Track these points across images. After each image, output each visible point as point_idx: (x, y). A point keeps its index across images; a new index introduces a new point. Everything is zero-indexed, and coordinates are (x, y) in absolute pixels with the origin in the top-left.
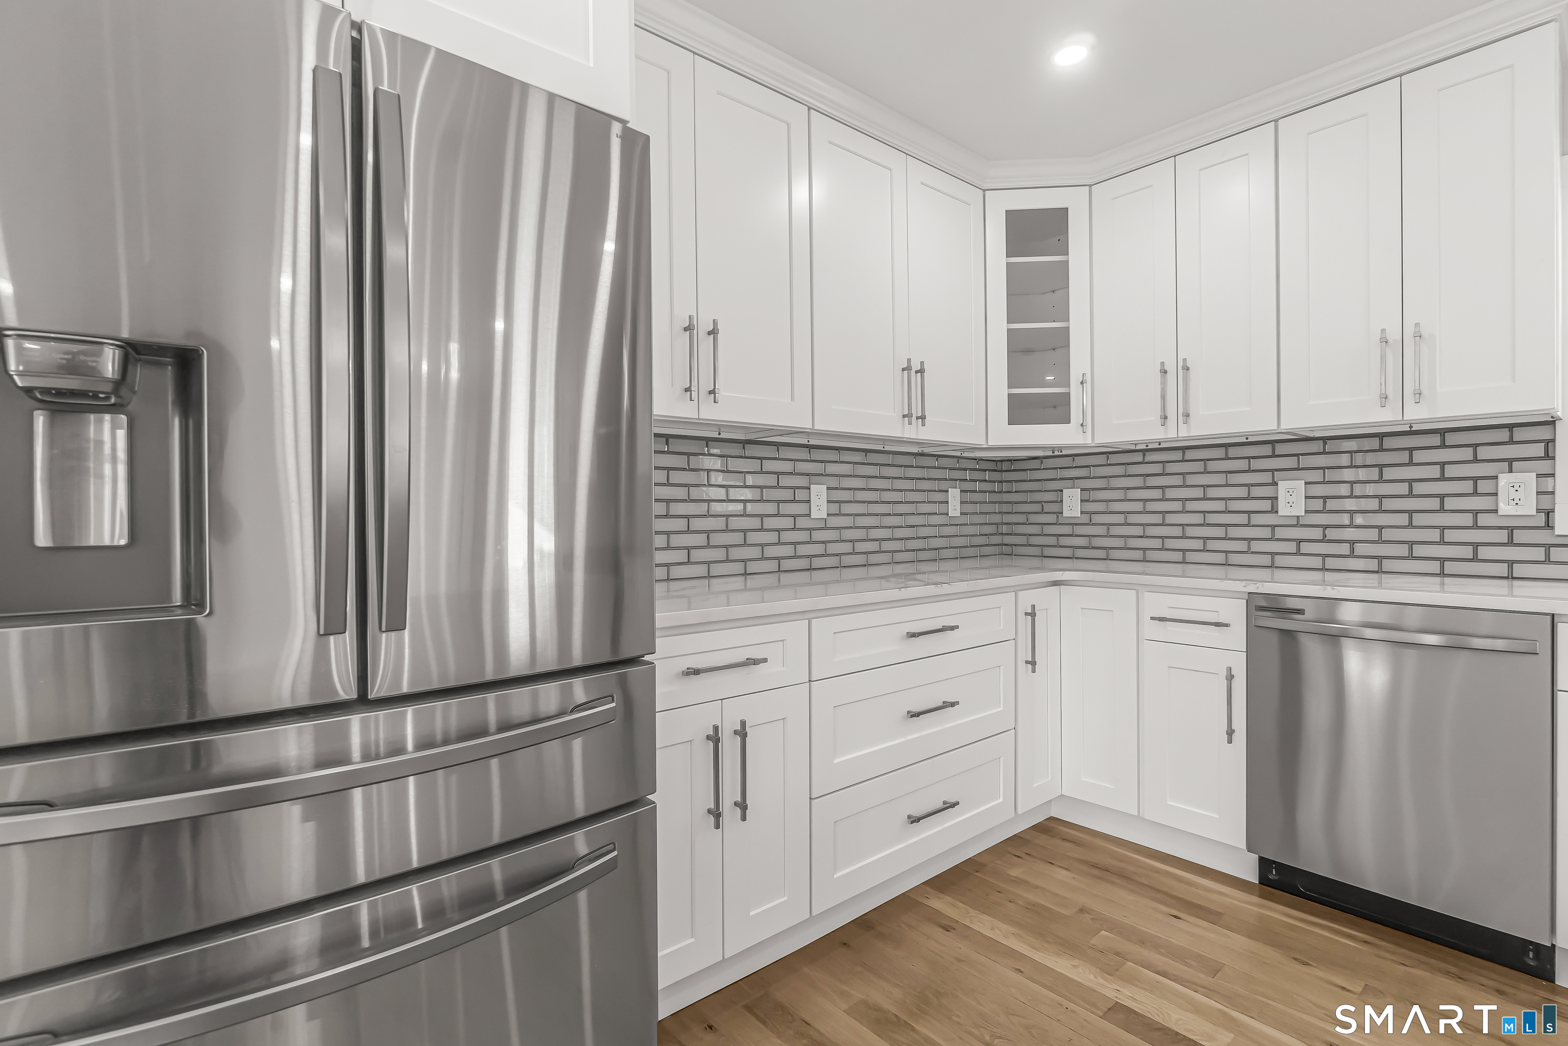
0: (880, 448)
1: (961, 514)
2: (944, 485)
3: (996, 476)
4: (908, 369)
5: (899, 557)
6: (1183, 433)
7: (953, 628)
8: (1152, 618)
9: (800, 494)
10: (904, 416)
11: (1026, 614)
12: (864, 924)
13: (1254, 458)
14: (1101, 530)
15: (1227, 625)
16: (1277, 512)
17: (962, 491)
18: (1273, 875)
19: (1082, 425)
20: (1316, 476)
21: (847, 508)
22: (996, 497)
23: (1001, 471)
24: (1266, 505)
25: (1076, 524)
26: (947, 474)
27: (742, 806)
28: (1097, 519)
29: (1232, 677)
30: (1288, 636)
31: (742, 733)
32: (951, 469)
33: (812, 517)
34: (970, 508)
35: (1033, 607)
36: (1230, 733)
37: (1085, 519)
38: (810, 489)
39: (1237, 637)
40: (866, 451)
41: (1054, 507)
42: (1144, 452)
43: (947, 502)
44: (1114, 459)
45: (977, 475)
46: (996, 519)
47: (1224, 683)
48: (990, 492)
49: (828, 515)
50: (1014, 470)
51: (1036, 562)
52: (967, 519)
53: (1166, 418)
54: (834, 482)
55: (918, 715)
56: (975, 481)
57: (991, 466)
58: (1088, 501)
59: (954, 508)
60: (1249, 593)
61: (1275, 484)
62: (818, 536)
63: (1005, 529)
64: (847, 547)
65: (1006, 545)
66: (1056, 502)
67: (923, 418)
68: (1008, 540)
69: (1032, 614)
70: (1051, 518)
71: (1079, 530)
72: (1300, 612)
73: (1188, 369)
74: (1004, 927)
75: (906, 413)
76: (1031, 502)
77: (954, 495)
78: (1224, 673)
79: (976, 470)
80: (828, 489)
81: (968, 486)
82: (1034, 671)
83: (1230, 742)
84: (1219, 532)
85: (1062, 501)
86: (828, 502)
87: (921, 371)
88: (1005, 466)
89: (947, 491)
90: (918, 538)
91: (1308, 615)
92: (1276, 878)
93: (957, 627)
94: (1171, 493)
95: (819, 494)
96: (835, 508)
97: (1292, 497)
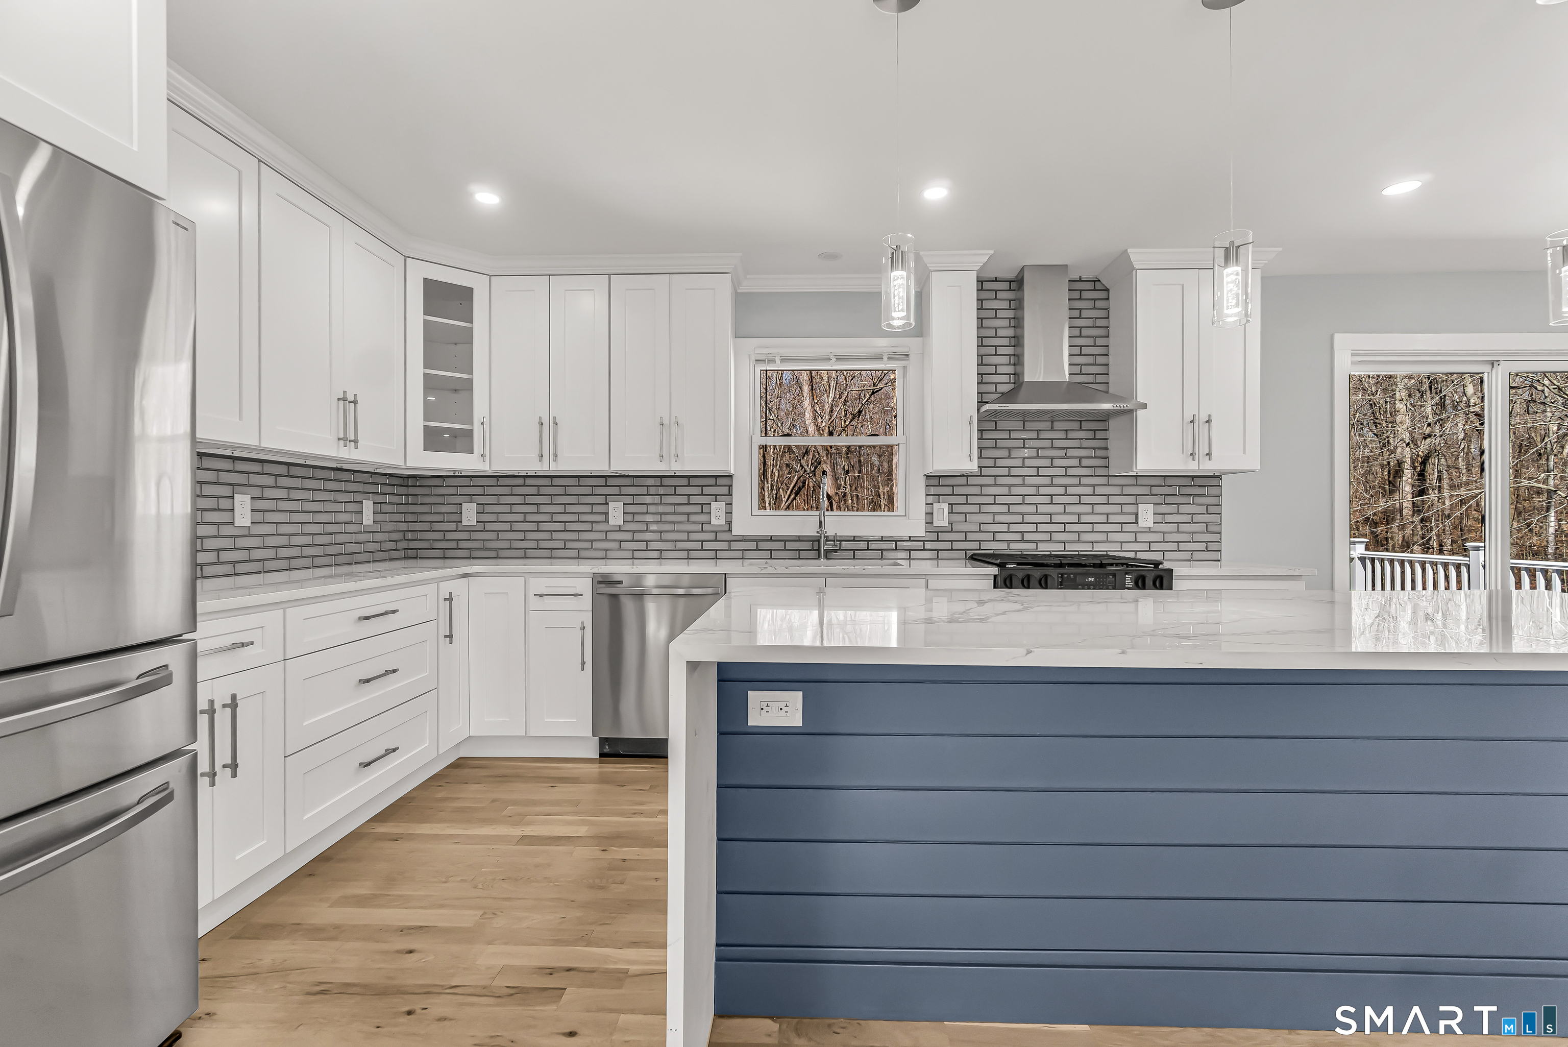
0: (302, 462)
1: (374, 522)
2: (359, 497)
3: (403, 490)
4: (344, 399)
5: (318, 561)
6: (553, 467)
7: (394, 612)
8: (535, 595)
9: (225, 504)
10: (339, 439)
11: (445, 599)
12: (323, 858)
13: (595, 486)
14: (493, 536)
15: (581, 595)
16: (608, 522)
17: (374, 503)
18: (607, 749)
19: (482, 455)
20: (629, 500)
21: (270, 517)
22: (403, 509)
23: (407, 486)
24: (601, 518)
25: (473, 531)
26: (361, 488)
27: (233, 766)
28: (489, 527)
29: (584, 628)
30: (614, 597)
31: (233, 705)
32: (364, 483)
33: (236, 524)
34: (380, 518)
35: (451, 593)
36: (583, 663)
37: (481, 527)
38: (233, 498)
39: (586, 602)
40: (289, 464)
41: (454, 518)
42: (525, 477)
43: (362, 512)
44: (502, 481)
45: (388, 489)
46: (403, 527)
47: (579, 632)
48: (398, 504)
49: (252, 523)
50: (419, 486)
51: (439, 563)
52: (379, 527)
53: (542, 456)
54: (257, 492)
55: (368, 681)
56: (386, 494)
57: (400, 481)
58: (483, 513)
59: (368, 518)
60: (594, 573)
61: (607, 504)
62: (242, 543)
63: (410, 536)
64: (270, 553)
65: (412, 549)
66: (457, 513)
67: (356, 441)
68: (413, 545)
69: (450, 599)
70: (453, 527)
71: (475, 536)
72: (620, 582)
73: (557, 424)
74: (439, 825)
75: (342, 436)
76: (434, 513)
77: (368, 507)
78: (579, 626)
79: (386, 484)
80: (252, 498)
81: (380, 498)
82: (451, 642)
83: (583, 669)
84: (574, 536)
85: (461, 513)
86: (252, 510)
87: (355, 402)
88: (410, 482)
89: (362, 503)
90: (336, 544)
91: (624, 584)
92: (608, 750)
93: (397, 611)
94: (543, 509)
95: (243, 503)
96: (259, 517)
97: (616, 513)
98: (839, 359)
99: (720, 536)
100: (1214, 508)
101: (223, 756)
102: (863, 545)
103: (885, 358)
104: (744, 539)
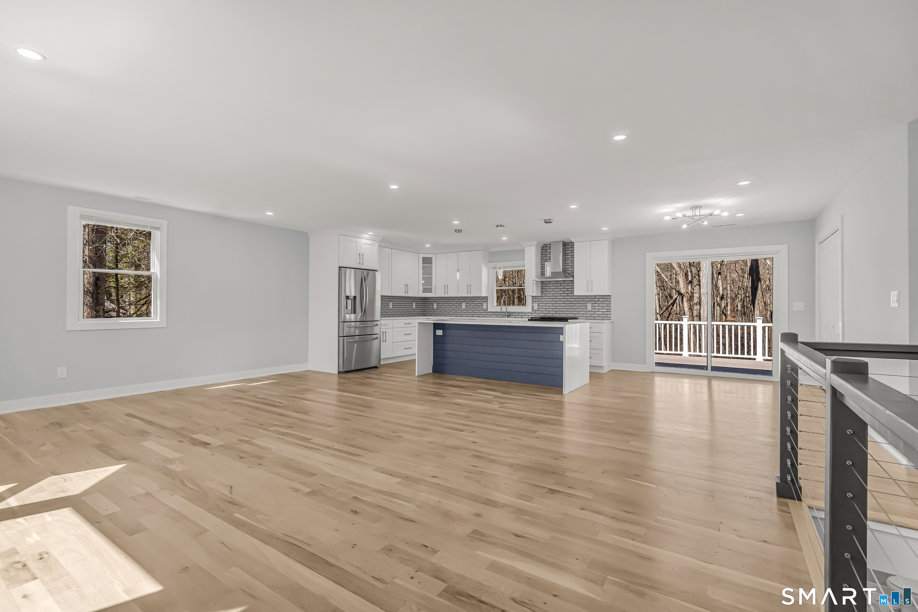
0: (401, 297)
2: (412, 302)
3: (421, 301)
4: (405, 285)
7: (411, 323)
9: (388, 304)
14: (439, 311)
19: (434, 293)
20: (466, 303)
21: (395, 307)
22: (421, 304)
27: (386, 341)
28: (439, 309)
31: (386, 332)
32: (413, 300)
34: (417, 307)
37: (437, 309)
40: (399, 297)
46: (422, 309)
49: (392, 308)
52: (417, 309)
53: (445, 293)
54: (393, 302)
56: (418, 302)
57: (420, 299)
58: (438, 306)
59: (414, 307)
61: (462, 304)
64: (396, 313)
67: (408, 292)
75: (405, 292)
76: (428, 305)
77: (414, 304)
79: (418, 300)
84: (455, 311)
85: (433, 305)
87: (407, 285)
94: (449, 305)
95: (391, 304)
96: (393, 306)
97: (464, 305)
98: (511, 267)
99: (485, 311)
100: (609, 305)
101: (384, 340)
102: (524, 314)
103: (521, 266)
104: (491, 312)
